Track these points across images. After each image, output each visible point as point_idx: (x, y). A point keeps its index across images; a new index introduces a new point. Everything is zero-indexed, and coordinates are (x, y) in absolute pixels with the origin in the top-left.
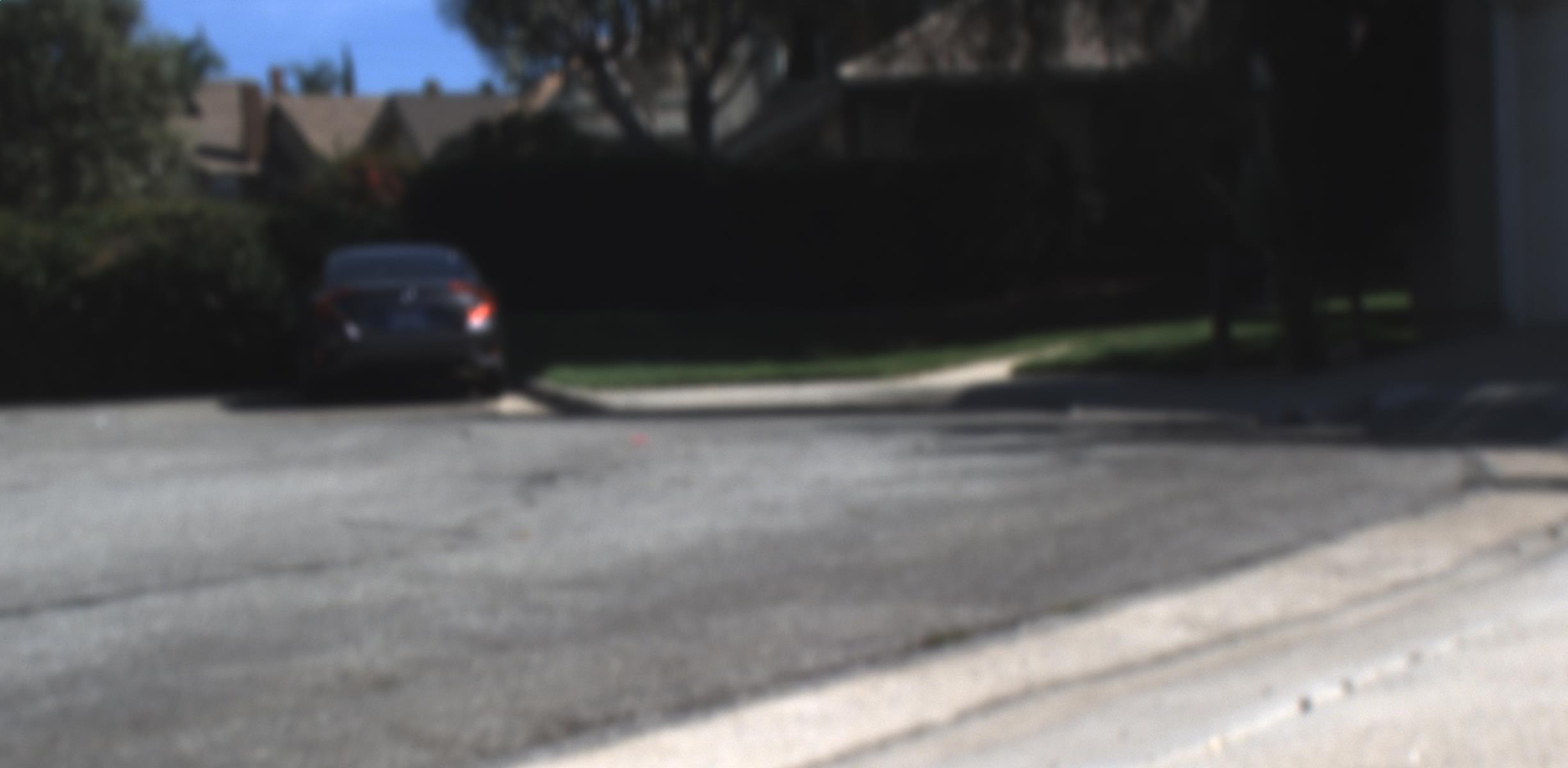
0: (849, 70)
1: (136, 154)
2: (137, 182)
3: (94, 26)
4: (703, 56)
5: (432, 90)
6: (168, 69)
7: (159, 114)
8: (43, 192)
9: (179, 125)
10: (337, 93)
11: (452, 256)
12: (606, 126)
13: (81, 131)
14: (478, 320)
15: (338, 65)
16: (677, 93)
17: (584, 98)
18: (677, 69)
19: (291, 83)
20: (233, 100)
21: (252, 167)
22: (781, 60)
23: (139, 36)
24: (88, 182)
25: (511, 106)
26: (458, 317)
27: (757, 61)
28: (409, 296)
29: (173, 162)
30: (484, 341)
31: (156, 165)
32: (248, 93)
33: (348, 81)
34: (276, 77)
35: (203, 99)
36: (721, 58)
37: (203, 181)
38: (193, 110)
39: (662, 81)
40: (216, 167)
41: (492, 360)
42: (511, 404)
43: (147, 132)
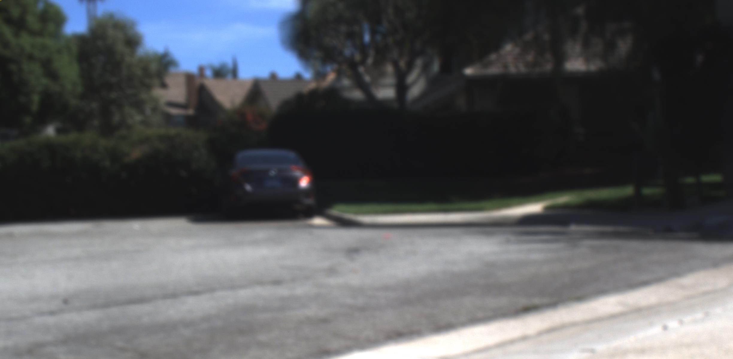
0: (469, 71)
1: (139, 105)
2: (138, 118)
3: (120, 47)
4: (402, 64)
5: (273, 77)
6: (153, 67)
7: (149, 87)
8: (96, 123)
9: (158, 92)
10: (229, 78)
11: (291, 155)
12: (357, 95)
13: (113, 95)
14: (304, 183)
15: (230, 65)
16: (390, 80)
17: (346, 82)
18: (389, 69)
19: (208, 73)
20: (182, 81)
21: (191, 112)
22: (436, 67)
23: (140, 52)
24: (116, 118)
25: (313, 85)
26: (295, 182)
27: (426, 67)
28: (273, 173)
29: (155, 109)
30: (306, 192)
31: (148, 111)
32: (189, 78)
33: (234, 72)
34: (201, 70)
35: (168, 80)
36: (410, 66)
37: (168, 118)
38: (164, 86)
39: (383, 74)
40: (174, 111)
41: (310, 201)
42: (318, 221)
43: (143, 96)
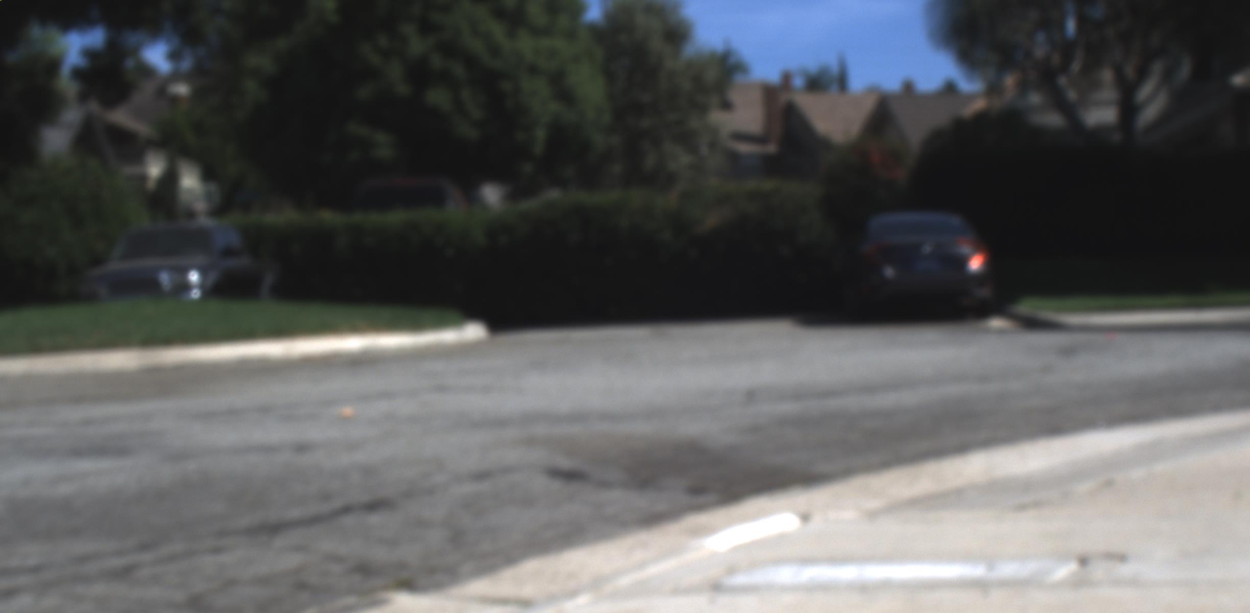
0: (1239, 80)
1: (687, 139)
2: (686, 159)
3: (656, 44)
5: (908, 87)
6: (711, 75)
7: (703, 109)
8: (617, 169)
9: (717, 117)
10: (834, 89)
11: (955, 220)
12: (1053, 120)
13: (646, 123)
14: (976, 264)
15: (835, 69)
16: (1109, 94)
17: (1035, 99)
18: (1107, 75)
19: (798, 82)
20: (757, 97)
21: (771, 148)
22: (1185, 71)
23: (689, 51)
24: (650, 161)
25: (979, 105)
26: (962, 262)
28: (927, 249)
29: (713, 145)
30: (979, 279)
31: (704, 150)
32: (770, 93)
33: (842, 81)
34: (787, 78)
35: (734, 96)
37: (734, 157)
38: (727, 106)
39: (1096, 85)
40: (744, 148)
41: (984, 293)
42: (996, 323)
43: (694, 123)
